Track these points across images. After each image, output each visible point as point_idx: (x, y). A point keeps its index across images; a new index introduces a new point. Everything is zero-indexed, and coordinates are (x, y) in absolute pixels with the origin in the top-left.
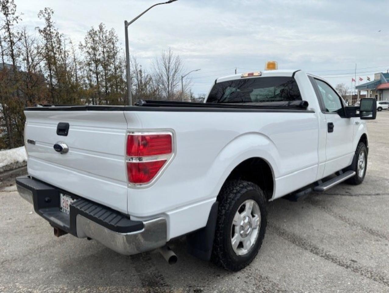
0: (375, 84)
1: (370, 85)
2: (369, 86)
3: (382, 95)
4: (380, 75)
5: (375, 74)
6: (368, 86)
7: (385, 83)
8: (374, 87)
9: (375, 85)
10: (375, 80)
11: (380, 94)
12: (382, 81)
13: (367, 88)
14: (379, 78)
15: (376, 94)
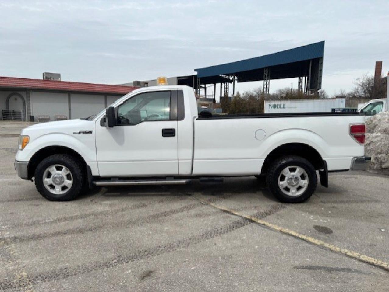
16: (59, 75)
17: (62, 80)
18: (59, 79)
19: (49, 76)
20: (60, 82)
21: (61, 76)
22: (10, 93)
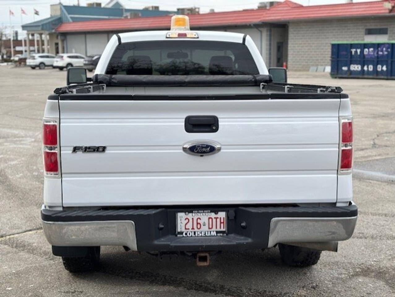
0: (54, 23)
1: (46, 24)
2: (45, 27)
3: (65, 42)
4: (59, 7)
5: (51, 5)
6: (43, 25)
7: (69, 23)
8: (53, 29)
9: (53, 25)
10: (51, 15)
11: (63, 41)
12: (64, 19)
13: (42, 29)
14: (58, 13)
15: (57, 41)
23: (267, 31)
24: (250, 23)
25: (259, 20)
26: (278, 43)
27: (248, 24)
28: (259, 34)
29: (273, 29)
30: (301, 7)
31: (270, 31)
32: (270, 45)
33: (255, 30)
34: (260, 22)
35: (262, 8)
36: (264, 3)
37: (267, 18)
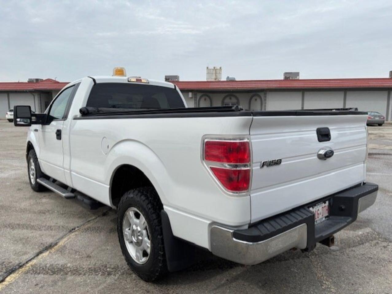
16: (298, 74)
17: (300, 78)
18: (298, 77)
19: (288, 76)
20: (299, 80)
21: (300, 75)
22: (251, 94)
23: (38, 95)
24: (26, 90)
25: (32, 88)
26: (45, 102)
27: (25, 90)
28: (33, 97)
29: (41, 94)
30: (58, 83)
31: (40, 95)
32: (41, 103)
33: (30, 94)
34: (33, 90)
35: (31, 82)
36: (31, 79)
37: (38, 88)
